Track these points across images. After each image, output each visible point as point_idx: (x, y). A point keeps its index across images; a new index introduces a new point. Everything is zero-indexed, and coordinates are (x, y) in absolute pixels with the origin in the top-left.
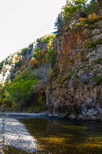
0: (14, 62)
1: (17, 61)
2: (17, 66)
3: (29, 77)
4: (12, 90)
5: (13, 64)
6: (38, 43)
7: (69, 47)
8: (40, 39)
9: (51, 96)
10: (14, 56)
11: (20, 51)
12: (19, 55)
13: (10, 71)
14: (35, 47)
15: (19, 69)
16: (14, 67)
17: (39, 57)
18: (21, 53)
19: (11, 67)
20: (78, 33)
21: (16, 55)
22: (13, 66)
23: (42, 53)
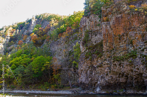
0: (9, 35)
1: (12, 35)
2: (13, 40)
3: (33, 53)
4: (14, 65)
5: (8, 37)
6: (37, 19)
7: (121, 28)
8: (39, 16)
9: (93, 74)
10: (9, 29)
11: (16, 25)
12: (14, 28)
13: (3, 44)
14: (34, 23)
15: (15, 44)
16: (9, 40)
17: (40, 33)
18: (16, 26)
19: (5, 40)
20: (136, 17)
21: (11, 29)
22: (7, 39)
23: (44, 30)
